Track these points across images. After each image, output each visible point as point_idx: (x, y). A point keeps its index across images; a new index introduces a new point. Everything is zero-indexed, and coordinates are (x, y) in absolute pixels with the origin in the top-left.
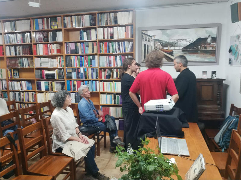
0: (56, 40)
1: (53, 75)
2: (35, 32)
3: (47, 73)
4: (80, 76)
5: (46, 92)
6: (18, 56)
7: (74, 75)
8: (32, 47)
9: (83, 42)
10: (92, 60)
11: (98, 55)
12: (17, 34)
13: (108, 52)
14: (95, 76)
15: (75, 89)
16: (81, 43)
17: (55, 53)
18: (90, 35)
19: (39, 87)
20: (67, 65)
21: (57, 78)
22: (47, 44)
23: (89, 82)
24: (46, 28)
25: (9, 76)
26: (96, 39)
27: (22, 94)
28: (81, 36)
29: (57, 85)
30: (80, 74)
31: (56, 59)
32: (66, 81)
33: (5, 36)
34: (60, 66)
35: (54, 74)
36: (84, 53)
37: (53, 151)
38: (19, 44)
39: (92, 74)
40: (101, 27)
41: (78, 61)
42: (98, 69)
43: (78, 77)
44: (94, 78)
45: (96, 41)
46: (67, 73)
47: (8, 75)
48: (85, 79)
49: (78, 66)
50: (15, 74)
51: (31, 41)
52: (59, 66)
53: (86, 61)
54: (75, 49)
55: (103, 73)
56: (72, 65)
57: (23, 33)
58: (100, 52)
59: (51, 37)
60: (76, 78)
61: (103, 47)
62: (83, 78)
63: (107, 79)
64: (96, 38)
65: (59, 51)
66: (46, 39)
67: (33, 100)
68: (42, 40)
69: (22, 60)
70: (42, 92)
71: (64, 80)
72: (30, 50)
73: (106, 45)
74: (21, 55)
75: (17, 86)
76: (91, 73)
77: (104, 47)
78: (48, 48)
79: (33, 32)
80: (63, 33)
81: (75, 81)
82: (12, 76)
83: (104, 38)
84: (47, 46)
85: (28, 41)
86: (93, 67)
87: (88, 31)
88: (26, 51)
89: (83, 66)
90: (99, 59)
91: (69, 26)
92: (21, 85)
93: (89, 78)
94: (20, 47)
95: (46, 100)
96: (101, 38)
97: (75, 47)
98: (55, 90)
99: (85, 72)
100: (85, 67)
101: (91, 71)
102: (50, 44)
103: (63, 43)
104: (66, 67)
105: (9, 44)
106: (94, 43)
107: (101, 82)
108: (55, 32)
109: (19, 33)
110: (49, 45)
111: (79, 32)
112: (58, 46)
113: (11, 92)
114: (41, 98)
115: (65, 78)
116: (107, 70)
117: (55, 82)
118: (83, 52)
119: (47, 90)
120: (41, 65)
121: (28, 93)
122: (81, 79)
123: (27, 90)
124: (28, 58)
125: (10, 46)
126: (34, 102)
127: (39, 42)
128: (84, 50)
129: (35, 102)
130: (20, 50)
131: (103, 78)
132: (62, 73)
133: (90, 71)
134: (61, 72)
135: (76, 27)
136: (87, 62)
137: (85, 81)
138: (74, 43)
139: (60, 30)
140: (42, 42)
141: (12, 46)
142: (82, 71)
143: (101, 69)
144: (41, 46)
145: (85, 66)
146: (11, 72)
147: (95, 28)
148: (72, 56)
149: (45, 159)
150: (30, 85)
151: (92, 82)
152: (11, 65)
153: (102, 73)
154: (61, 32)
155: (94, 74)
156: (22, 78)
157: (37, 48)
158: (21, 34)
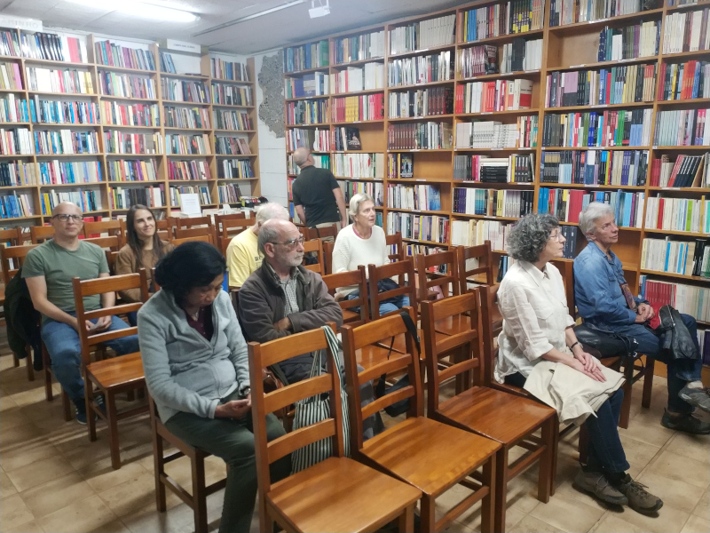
0: (521, 69)
1: (502, 172)
2: (466, 47)
3: (485, 164)
4: (582, 175)
5: (478, 219)
6: (416, 117)
7: (565, 171)
8: (453, 91)
9: (608, 68)
10: (632, 123)
11: (655, 106)
12: (420, 58)
13: (694, 93)
14: (636, 178)
15: (564, 214)
16: (598, 72)
17: (515, 107)
18: (636, 41)
19: (460, 205)
20: (546, 142)
21: (513, 181)
22: (494, 80)
23: (609, 195)
24: (496, 34)
25: (391, 173)
26: (657, 54)
27: (415, 220)
28: (601, 47)
29: (511, 199)
30: (583, 170)
31: (516, 122)
32: (537, 190)
33: (390, 65)
34: (525, 146)
35: (507, 167)
36: (608, 103)
37: (498, 377)
38: (422, 84)
39: (625, 170)
40: (681, 11)
41: (582, 129)
42: (648, 153)
43: (577, 179)
44: (631, 184)
45: (656, 60)
46: (542, 167)
47: (388, 168)
48: (598, 186)
49: (580, 145)
50: (404, 167)
51: (452, 76)
52: (522, 145)
53: (609, 127)
54: (579, 91)
55: (665, 167)
56: (561, 141)
57: (434, 53)
58: (666, 95)
59: (508, 58)
60: (569, 183)
61: (680, 80)
62: (592, 183)
63: (678, 189)
64: (657, 49)
65: (525, 100)
66: (493, 65)
67: (440, 239)
68: (483, 70)
69: (426, 129)
70: (466, 219)
71: (532, 187)
72: (446, 99)
73: (690, 72)
74: (424, 115)
75: (404, 197)
76: (620, 167)
77: (681, 78)
78: (496, 91)
79: (462, 47)
80: (544, 42)
81: (566, 191)
82: (397, 171)
83: (686, 46)
84: (495, 87)
85: (444, 77)
86: (631, 146)
87: (631, 29)
88: (436, 103)
89: (598, 146)
90: (657, 122)
91: (566, 21)
92: (416, 197)
93: (614, 182)
94: (422, 95)
95: (474, 240)
96: (674, 46)
97: (579, 84)
98: (501, 213)
99: (602, 165)
100: (603, 148)
101: (624, 160)
102: (504, 79)
103: (543, 74)
104: (544, 148)
105: (397, 86)
106: (647, 69)
107: (656, 196)
108: (520, 42)
109: (424, 54)
110: (499, 82)
111: (597, 36)
112: (527, 83)
113: (391, 213)
114: (462, 235)
115: (536, 182)
116: (681, 158)
117: (505, 191)
118: (603, 100)
119: (480, 215)
120: (472, 143)
121: (431, 219)
122: (586, 186)
123: (429, 211)
124: (439, 123)
125: (398, 91)
126: (442, 244)
127: (474, 75)
128: (607, 93)
129: (446, 244)
130: (422, 102)
131: (664, 186)
132: (529, 164)
133: (619, 159)
134: (525, 161)
135: (588, 19)
136: (612, 130)
137: (596, 193)
138: (577, 73)
139: (538, 35)
140: (481, 74)
141: (404, 90)
142: (591, 159)
143: (658, 154)
144: (478, 88)
145: (604, 145)
146: (396, 161)
147: (657, 18)
148: (567, 112)
149: (475, 393)
150: (437, 196)
151: (622, 197)
152: (398, 143)
153: (660, 167)
154: (539, 42)
155: (633, 171)
156: (418, 177)
157: (465, 95)
158: (430, 57)
